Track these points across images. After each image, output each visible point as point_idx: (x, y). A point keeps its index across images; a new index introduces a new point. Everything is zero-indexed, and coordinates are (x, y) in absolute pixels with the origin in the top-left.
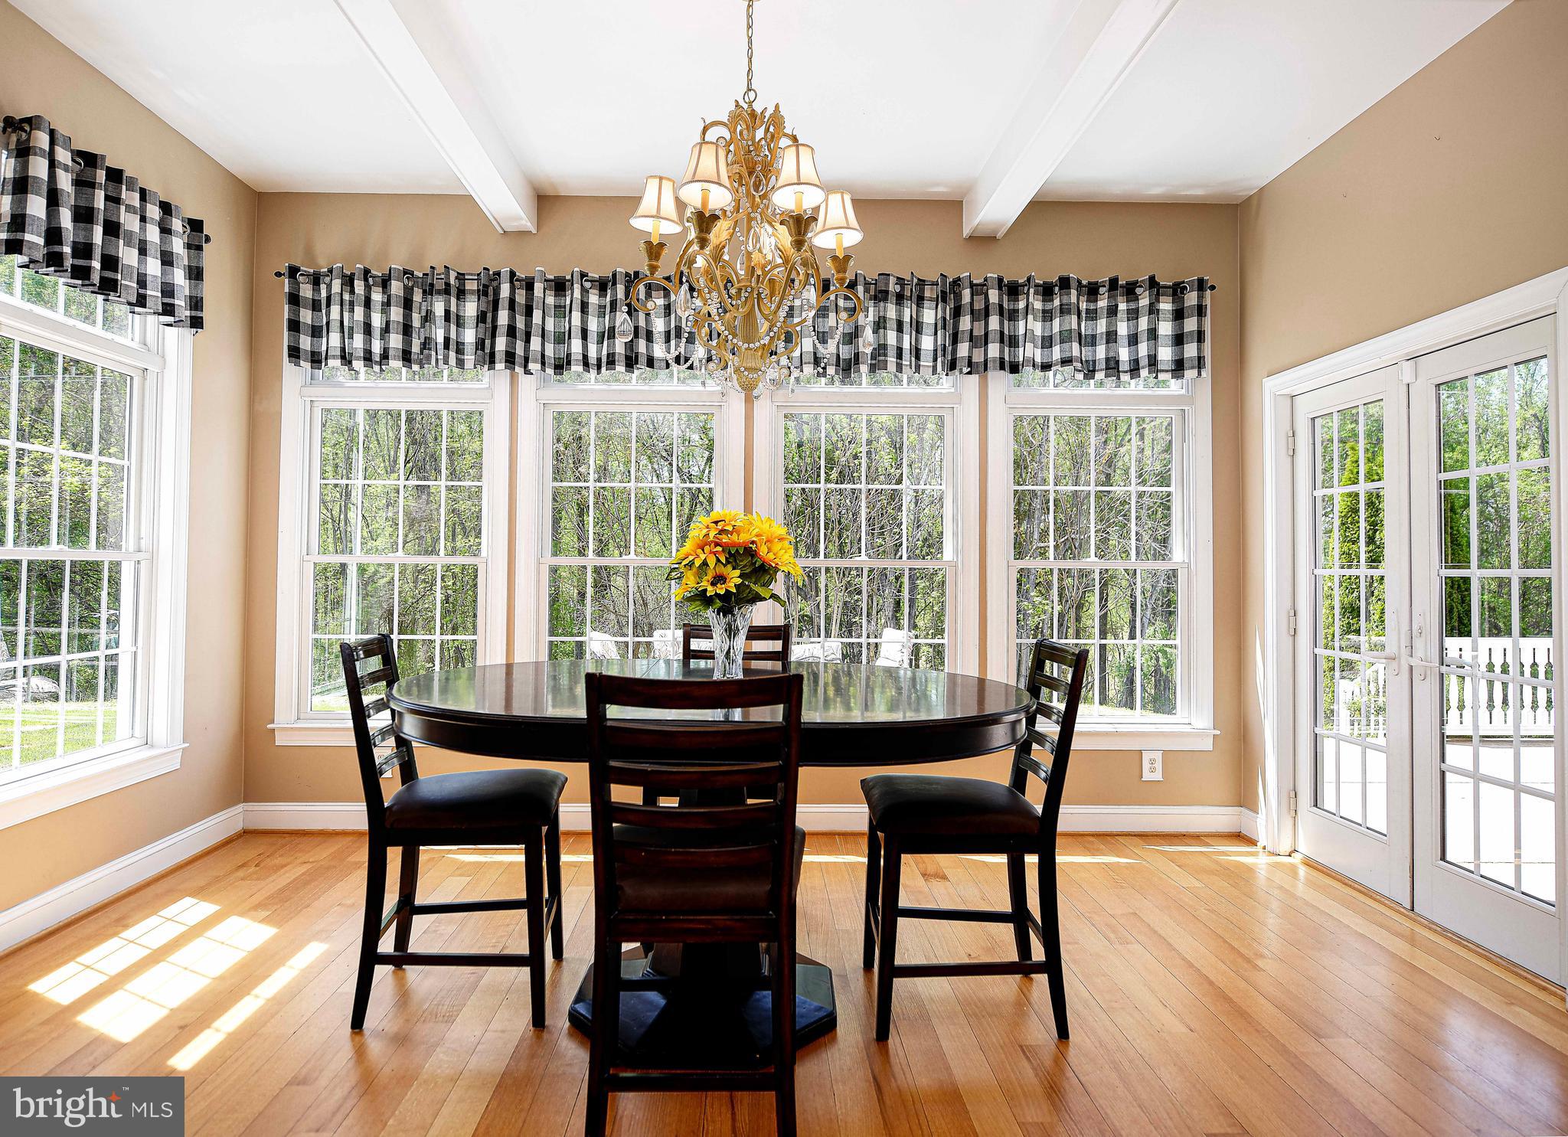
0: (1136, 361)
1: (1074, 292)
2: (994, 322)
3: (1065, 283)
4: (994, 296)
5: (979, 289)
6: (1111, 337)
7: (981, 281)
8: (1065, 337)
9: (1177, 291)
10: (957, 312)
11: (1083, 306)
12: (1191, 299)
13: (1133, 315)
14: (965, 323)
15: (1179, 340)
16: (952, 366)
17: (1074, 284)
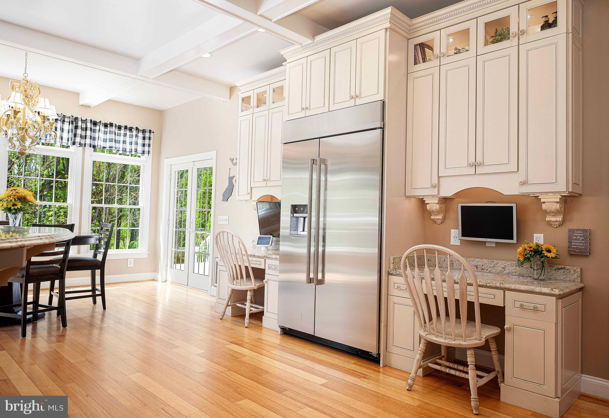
0: (132, 149)
1: (114, 128)
2: (88, 133)
3: (111, 125)
4: (89, 125)
5: (83, 121)
6: (124, 142)
7: (85, 119)
8: (111, 140)
9: (144, 131)
10: (76, 127)
11: (117, 131)
12: (147, 135)
13: (131, 136)
14: (79, 131)
15: (144, 145)
16: (74, 143)
17: (114, 125)
